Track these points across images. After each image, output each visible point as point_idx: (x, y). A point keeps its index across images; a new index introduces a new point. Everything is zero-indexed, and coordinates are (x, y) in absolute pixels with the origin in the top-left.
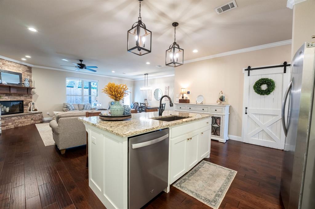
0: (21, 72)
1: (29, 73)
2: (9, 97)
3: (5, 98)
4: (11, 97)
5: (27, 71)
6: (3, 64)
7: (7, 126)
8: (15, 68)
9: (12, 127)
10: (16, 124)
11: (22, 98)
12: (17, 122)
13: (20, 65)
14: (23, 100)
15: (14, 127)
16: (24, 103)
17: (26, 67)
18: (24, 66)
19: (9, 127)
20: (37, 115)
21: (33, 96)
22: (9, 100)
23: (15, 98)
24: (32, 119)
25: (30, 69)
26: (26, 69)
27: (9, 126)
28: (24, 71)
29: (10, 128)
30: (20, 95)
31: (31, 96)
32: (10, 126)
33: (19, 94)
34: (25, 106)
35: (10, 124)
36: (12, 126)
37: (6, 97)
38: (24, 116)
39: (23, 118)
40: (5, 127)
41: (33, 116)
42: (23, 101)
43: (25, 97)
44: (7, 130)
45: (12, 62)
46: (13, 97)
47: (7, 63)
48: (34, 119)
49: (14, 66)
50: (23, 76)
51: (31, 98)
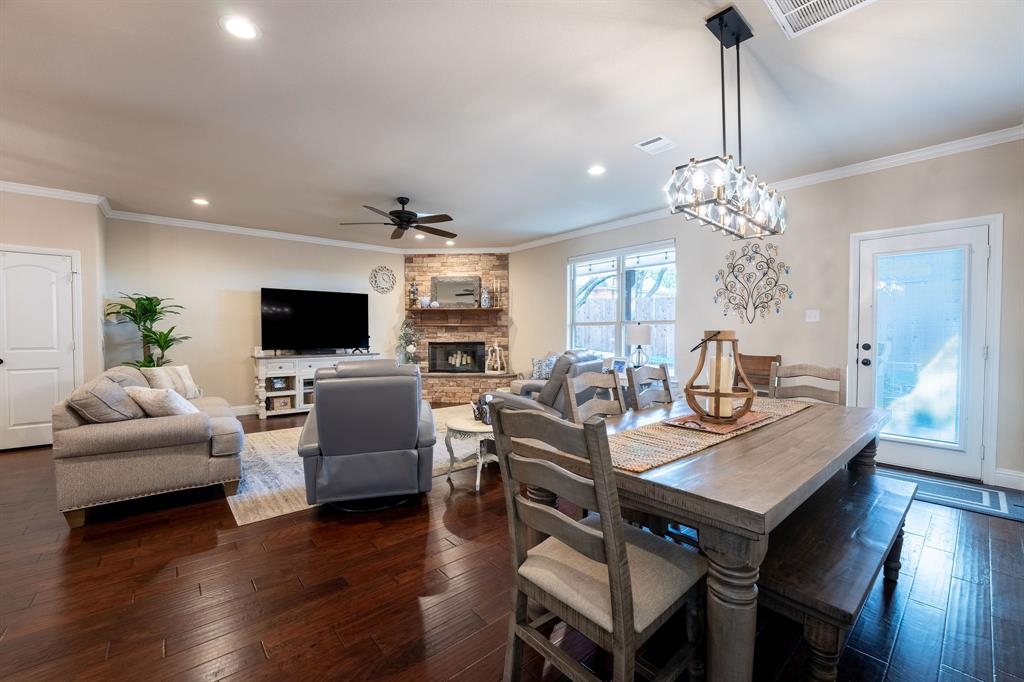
0: (479, 274)
1: (499, 272)
2: (453, 333)
3: (445, 337)
4: (456, 334)
5: (494, 267)
6: (443, 264)
8: (465, 268)
11: (479, 337)
13: (477, 258)
14: (484, 340)
16: (487, 348)
17: (491, 258)
18: (488, 258)
21: (511, 331)
22: (453, 340)
23: (466, 337)
25: (502, 261)
26: (493, 261)
28: (487, 268)
30: (477, 329)
31: (504, 329)
33: (472, 327)
37: (446, 334)
39: (451, 384)
42: (483, 344)
43: (489, 333)
46: (459, 334)
47: (451, 260)
49: (464, 264)
50: (483, 283)
51: (505, 335)
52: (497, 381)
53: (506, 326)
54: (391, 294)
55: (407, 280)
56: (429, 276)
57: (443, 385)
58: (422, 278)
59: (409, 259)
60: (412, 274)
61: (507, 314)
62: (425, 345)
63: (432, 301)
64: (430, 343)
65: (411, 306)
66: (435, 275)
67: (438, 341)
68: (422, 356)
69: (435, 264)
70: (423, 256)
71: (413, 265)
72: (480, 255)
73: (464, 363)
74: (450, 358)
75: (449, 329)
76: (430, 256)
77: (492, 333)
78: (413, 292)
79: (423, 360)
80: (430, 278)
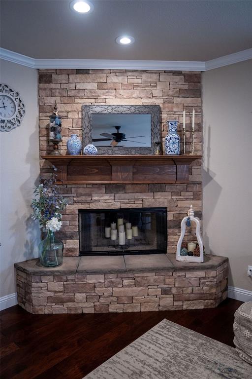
0: (158, 102)
1: (189, 101)
2: (117, 195)
3: (105, 201)
4: (123, 195)
5: (181, 93)
6: (101, 86)
7: (70, 304)
8: (136, 93)
9: (86, 311)
10: (102, 300)
11: (160, 200)
12: (106, 294)
13: (155, 77)
14: (166, 205)
15: (92, 311)
16: (170, 217)
17: (177, 78)
18: (170, 78)
19: (76, 309)
20: (189, 275)
21: (206, 191)
22: (117, 205)
23: (138, 200)
24: (165, 292)
25: (193, 84)
26: (180, 83)
27: (77, 305)
28: (171, 93)
29: (79, 312)
30: (156, 187)
31: (196, 188)
32: (80, 305)
33: (149, 184)
34: (170, 228)
35: (79, 296)
36: (86, 305)
37: (106, 197)
38: (130, 275)
39: (126, 282)
40: (66, 305)
41: (172, 280)
42: (164, 210)
43: (174, 193)
44: (69, 316)
45: (126, 71)
46: (127, 196)
47: (113, 79)
48: (174, 291)
49: (134, 86)
50: (164, 116)
51: (197, 196)
52: (202, 274)
53: (200, 183)
54: (17, 131)
55: (42, 109)
56: (79, 103)
57: (112, 284)
58: (68, 108)
59: (44, 77)
60: (50, 101)
61: (200, 165)
62: (72, 213)
63: (84, 144)
64: (81, 211)
65: (49, 152)
66: (88, 102)
67: (94, 206)
68: (68, 231)
69: (90, 85)
70: (69, 72)
71: (52, 86)
72: (159, 73)
73: (130, 237)
74: (108, 230)
75: (111, 188)
76: (79, 72)
77: (179, 194)
78: (53, 129)
79: (71, 238)
80: (79, 107)
